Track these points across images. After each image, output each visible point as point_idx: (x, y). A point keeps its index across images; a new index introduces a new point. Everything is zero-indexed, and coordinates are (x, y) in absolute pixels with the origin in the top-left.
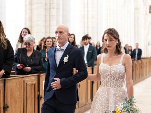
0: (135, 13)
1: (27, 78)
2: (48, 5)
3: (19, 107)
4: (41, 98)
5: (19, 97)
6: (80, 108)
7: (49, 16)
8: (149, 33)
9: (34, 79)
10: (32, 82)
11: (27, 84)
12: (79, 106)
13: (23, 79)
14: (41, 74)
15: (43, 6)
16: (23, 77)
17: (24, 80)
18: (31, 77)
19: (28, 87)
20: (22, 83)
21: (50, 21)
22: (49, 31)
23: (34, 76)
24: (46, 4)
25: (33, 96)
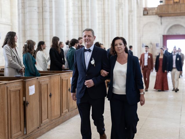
0: (129, 16)
1: (11, 84)
2: (41, 9)
3: (3, 114)
4: (27, 104)
5: (2, 104)
6: (70, 111)
7: (42, 20)
8: (142, 36)
9: (19, 85)
10: (16, 89)
11: (10, 90)
12: (69, 110)
13: (6, 85)
14: (27, 80)
15: (35, 10)
16: (5, 84)
17: (7, 87)
18: (15, 83)
19: (12, 94)
20: (5, 90)
21: (43, 24)
22: (42, 35)
23: (19, 81)
24: (38, 8)
25: (18, 103)
